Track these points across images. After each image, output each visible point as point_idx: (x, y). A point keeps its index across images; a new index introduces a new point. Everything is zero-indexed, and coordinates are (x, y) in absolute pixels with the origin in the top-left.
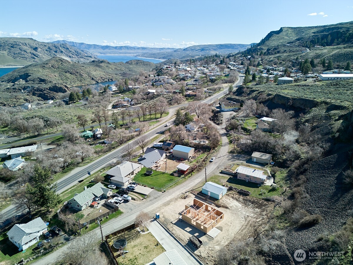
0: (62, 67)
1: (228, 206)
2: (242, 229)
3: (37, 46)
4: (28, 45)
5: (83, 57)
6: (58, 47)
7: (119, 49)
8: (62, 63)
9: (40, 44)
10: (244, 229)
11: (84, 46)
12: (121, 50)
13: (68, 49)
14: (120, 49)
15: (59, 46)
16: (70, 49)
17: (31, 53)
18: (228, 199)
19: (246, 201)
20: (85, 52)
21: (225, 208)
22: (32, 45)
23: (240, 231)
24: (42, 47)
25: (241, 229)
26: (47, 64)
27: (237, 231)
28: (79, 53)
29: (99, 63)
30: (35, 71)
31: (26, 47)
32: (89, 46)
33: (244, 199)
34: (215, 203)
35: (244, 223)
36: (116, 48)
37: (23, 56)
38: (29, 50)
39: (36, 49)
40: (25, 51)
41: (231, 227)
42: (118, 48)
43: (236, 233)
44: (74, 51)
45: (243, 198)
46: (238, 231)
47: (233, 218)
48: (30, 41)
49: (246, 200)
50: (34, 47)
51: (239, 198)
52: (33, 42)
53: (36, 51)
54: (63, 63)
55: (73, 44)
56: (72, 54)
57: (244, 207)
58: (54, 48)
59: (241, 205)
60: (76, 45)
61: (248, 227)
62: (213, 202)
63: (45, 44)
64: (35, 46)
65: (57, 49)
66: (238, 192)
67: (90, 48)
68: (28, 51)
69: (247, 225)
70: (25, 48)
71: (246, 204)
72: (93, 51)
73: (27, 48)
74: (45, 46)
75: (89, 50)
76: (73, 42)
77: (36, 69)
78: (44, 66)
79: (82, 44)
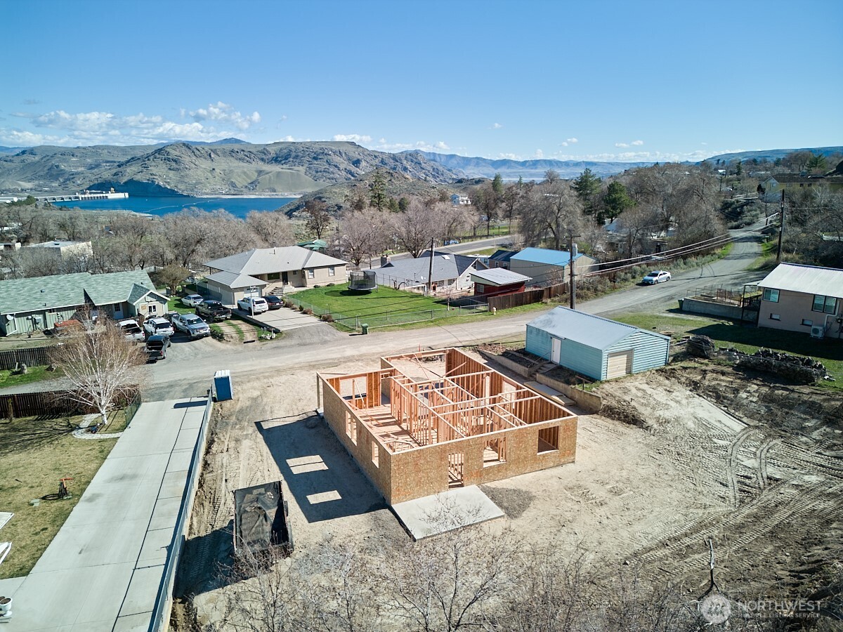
0: (391, 187)
1: (645, 412)
2: (687, 541)
3: (359, 157)
4: (344, 155)
5: (447, 180)
6: (400, 160)
7: (530, 165)
8: (390, 180)
9: (366, 153)
10: (706, 546)
11: (455, 162)
12: (536, 168)
13: (420, 164)
14: (532, 167)
15: (403, 159)
16: (423, 164)
17: (346, 169)
18: (660, 389)
19: (782, 406)
20: (454, 172)
21: (617, 423)
22: (351, 154)
23: (660, 553)
24: (368, 159)
25: (676, 539)
26: (361, 180)
27: (637, 547)
28: (440, 173)
29: (473, 184)
30: (336, 193)
31: (339, 158)
32: (467, 161)
33: (767, 399)
34: (569, 393)
35: (722, 508)
36: (524, 164)
37: (332, 176)
38: (344, 164)
39: (357, 163)
40: (336, 166)
41: (602, 511)
42: (528, 164)
43: (628, 552)
44: (432, 170)
45: (765, 390)
46: (645, 543)
47: (645, 471)
48: (351, 149)
49: (787, 405)
50: (355, 159)
51: (736, 391)
52: (354, 149)
53: (356, 167)
54: (393, 180)
55: (433, 157)
56: (424, 173)
57: (762, 436)
58: (392, 161)
59: (737, 427)
60: (441, 159)
61: (748, 537)
62: (561, 386)
63: (376, 154)
64: (356, 156)
65: (397, 163)
66: (738, 368)
67: (467, 165)
68: (342, 167)
69: (740, 528)
70: (337, 159)
71: (777, 425)
72: (472, 171)
73: (342, 159)
74: (375, 156)
75: (463, 169)
76: (434, 154)
77: (337, 191)
78: (355, 185)
79: (452, 156)
